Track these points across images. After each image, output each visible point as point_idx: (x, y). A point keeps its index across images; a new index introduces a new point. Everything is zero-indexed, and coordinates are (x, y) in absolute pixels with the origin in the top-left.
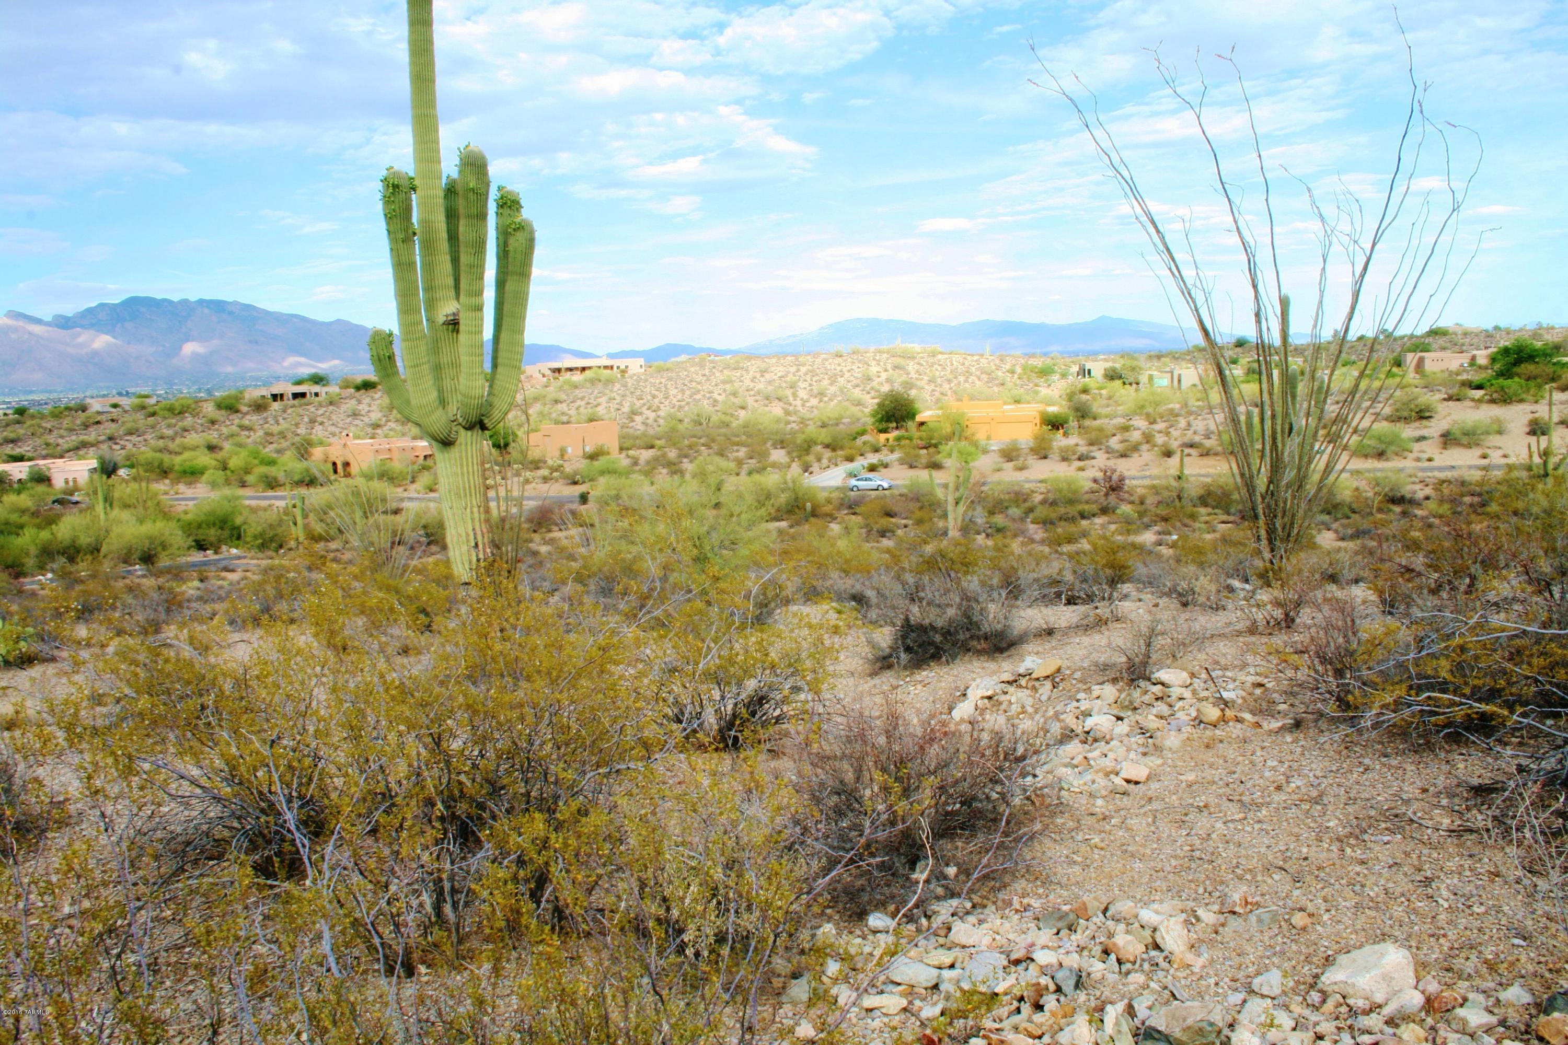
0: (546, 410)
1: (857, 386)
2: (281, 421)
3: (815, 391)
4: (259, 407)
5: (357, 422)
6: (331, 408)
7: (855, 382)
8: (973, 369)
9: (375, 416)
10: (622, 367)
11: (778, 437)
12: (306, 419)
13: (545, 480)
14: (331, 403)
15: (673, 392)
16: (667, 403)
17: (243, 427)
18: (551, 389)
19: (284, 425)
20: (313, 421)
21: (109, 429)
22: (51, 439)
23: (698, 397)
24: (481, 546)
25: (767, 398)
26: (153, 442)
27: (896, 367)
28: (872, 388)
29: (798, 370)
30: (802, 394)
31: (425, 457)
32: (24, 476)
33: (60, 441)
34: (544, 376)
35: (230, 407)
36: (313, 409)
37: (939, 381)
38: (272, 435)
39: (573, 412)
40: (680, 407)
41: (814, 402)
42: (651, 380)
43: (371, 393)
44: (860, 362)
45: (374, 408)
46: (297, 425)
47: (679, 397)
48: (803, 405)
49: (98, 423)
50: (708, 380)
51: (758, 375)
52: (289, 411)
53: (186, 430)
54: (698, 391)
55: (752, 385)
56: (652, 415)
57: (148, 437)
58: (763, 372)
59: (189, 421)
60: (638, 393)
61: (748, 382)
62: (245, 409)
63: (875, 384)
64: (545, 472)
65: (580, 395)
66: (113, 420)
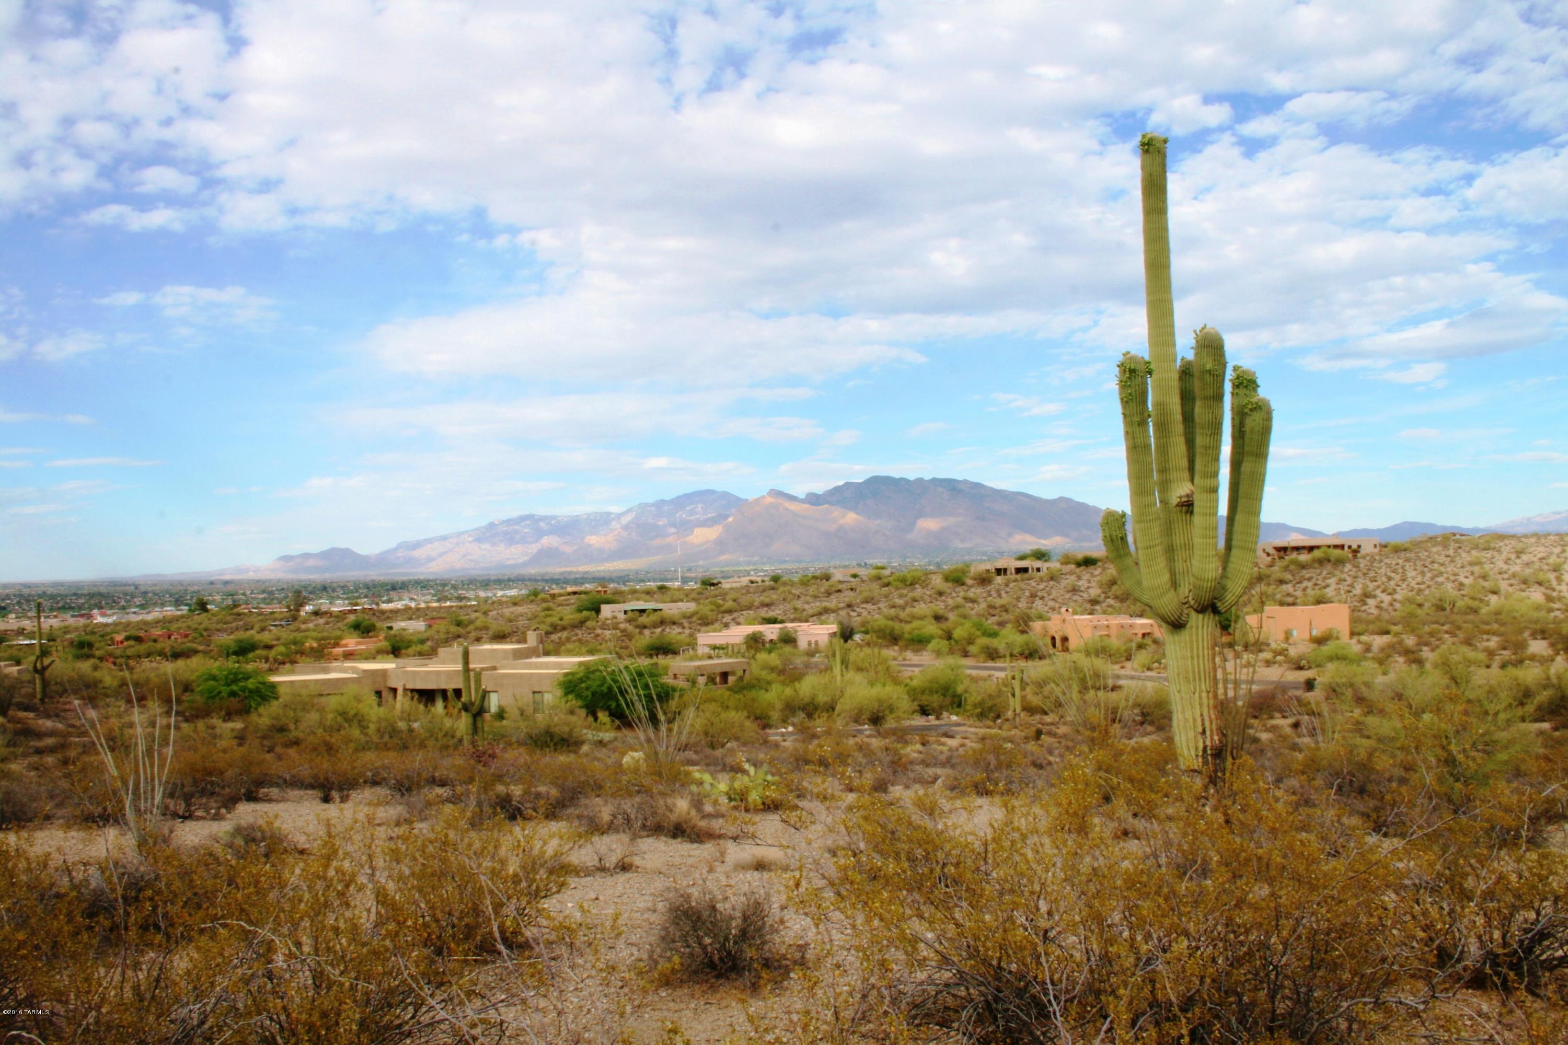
0: (1270, 590)
2: (1004, 595)
4: (984, 580)
5: (1076, 598)
6: (1052, 583)
9: (1094, 592)
10: (1354, 547)
11: (1538, 626)
12: (1027, 594)
13: (1268, 663)
14: (1052, 579)
15: (1411, 573)
16: (1404, 586)
17: (966, 599)
18: (1276, 568)
19: (1005, 599)
20: (1033, 596)
21: (848, 596)
22: (799, 604)
23: (1440, 579)
24: (1208, 733)
25: (1525, 582)
26: (885, 611)
31: (1144, 635)
32: (774, 637)
33: (806, 606)
34: (1268, 555)
35: (956, 579)
36: (1034, 584)
38: (994, 607)
39: (1299, 593)
40: (1420, 590)
42: (1387, 561)
43: (1091, 569)
45: (1093, 584)
46: (1018, 599)
47: (1419, 579)
49: (839, 591)
50: (1452, 561)
51: (1513, 556)
52: (1012, 585)
53: (915, 600)
54: (1441, 574)
56: (1387, 599)
57: (881, 605)
59: (918, 591)
60: (1372, 574)
61: (1500, 564)
62: (969, 582)
64: (1266, 655)
65: (1307, 576)
66: (852, 589)
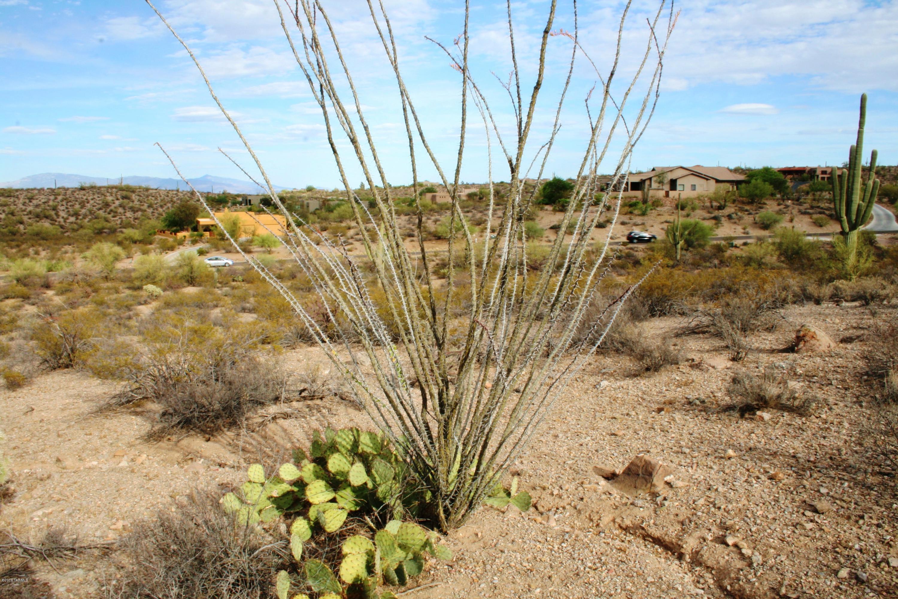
1: (100, 209)
3: (72, 213)
7: (98, 206)
8: (175, 199)
27: (124, 198)
28: (111, 211)
29: (56, 198)
30: (62, 214)
37: (155, 206)
41: (72, 219)
44: (98, 193)
48: (65, 222)
55: (24, 207)
58: (31, 199)
63: (112, 207)
